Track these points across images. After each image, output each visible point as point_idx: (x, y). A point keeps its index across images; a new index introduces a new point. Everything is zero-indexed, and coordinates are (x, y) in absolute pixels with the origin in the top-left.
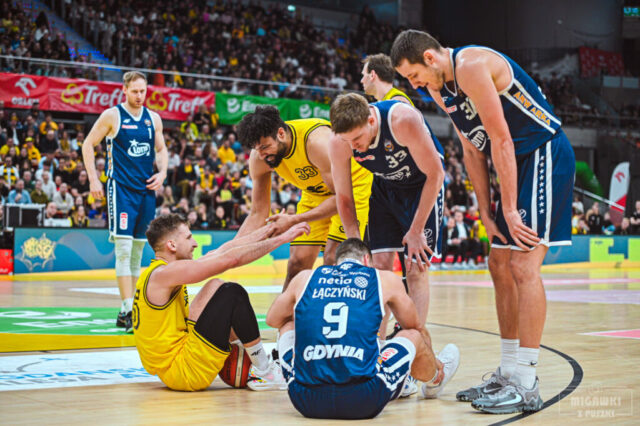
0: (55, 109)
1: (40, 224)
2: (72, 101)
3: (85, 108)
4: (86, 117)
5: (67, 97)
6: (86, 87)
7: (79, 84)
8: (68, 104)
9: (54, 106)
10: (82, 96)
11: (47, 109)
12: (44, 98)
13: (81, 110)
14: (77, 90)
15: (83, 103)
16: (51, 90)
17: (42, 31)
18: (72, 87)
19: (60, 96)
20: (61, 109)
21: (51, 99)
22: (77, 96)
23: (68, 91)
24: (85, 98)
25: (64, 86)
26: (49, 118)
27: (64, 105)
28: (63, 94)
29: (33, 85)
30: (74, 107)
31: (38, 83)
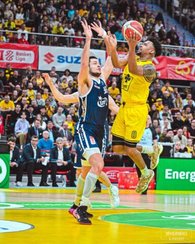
0: (171, 78)
1: (172, 156)
2: (182, 73)
3: (191, 77)
4: (191, 83)
5: (179, 70)
6: (192, 63)
7: (187, 62)
8: (180, 75)
9: (171, 76)
10: (189, 70)
11: (166, 78)
12: (164, 70)
13: (189, 79)
14: (186, 66)
15: (190, 74)
16: (168, 65)
17: (159, 25)
18: (183, 63)
19: (175, 69)
20: (175, 78)
21: (169, 71)
22: (186, 70)
23: (180, 66)
24: (191, 71)
25: (177, 63)
26: (168, 84)
27: (177, 75)
28: (176, 68)
29: (157, 62)
30: (184, 77)
31: (160, 61)
